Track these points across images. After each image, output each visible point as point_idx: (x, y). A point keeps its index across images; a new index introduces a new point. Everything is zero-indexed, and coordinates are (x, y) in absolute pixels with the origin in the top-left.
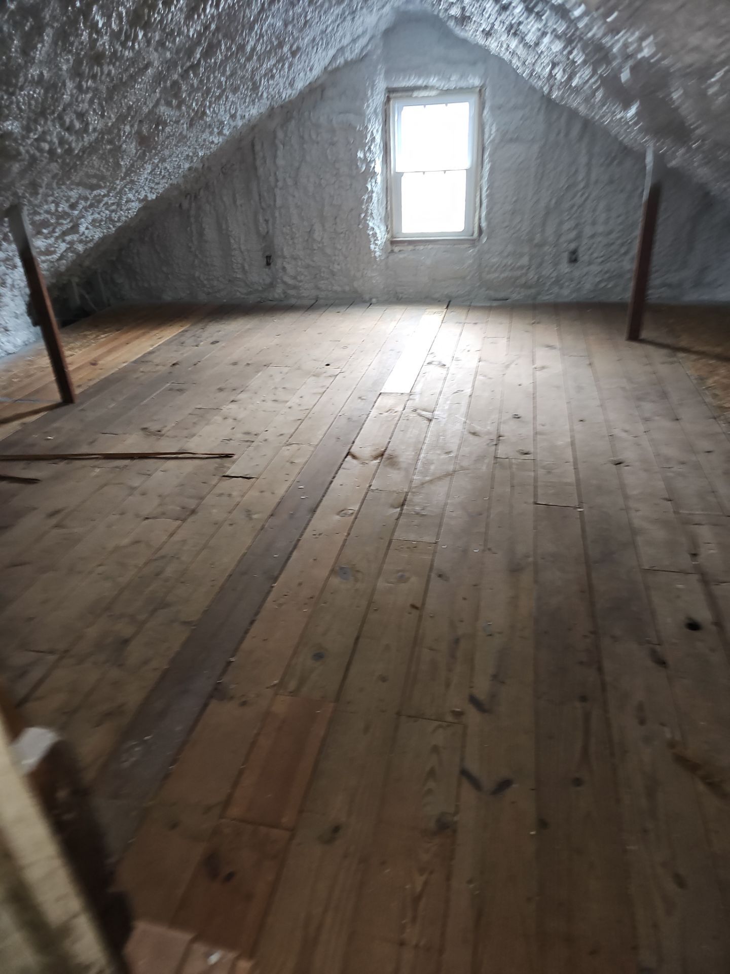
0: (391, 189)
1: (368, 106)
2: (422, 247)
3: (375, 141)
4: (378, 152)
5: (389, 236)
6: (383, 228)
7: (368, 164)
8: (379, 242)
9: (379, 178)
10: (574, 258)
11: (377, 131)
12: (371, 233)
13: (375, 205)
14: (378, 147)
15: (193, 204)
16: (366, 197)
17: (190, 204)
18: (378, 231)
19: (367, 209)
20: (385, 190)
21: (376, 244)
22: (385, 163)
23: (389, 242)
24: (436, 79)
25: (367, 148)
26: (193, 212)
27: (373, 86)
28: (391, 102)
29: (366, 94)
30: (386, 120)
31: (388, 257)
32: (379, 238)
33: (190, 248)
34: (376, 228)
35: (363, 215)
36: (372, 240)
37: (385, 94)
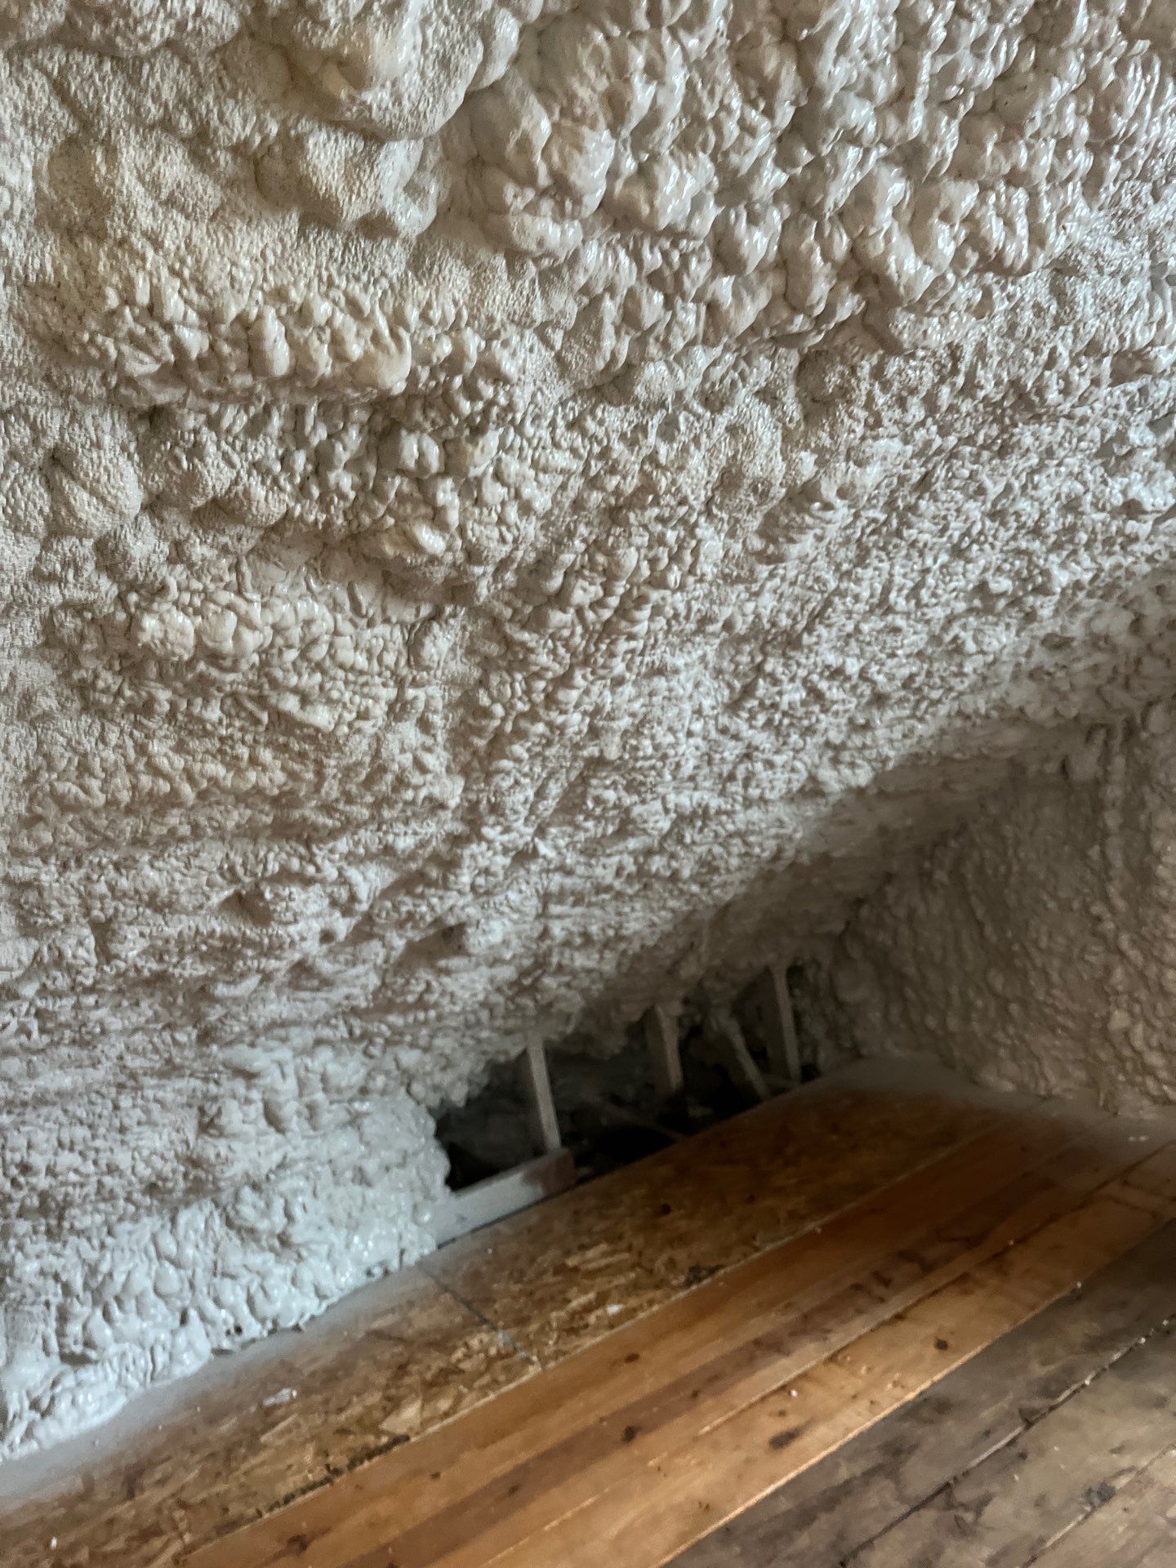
15: (1119, 762)
17: (1105, 758)
26: (1113, 792)
33: (1099, 919)
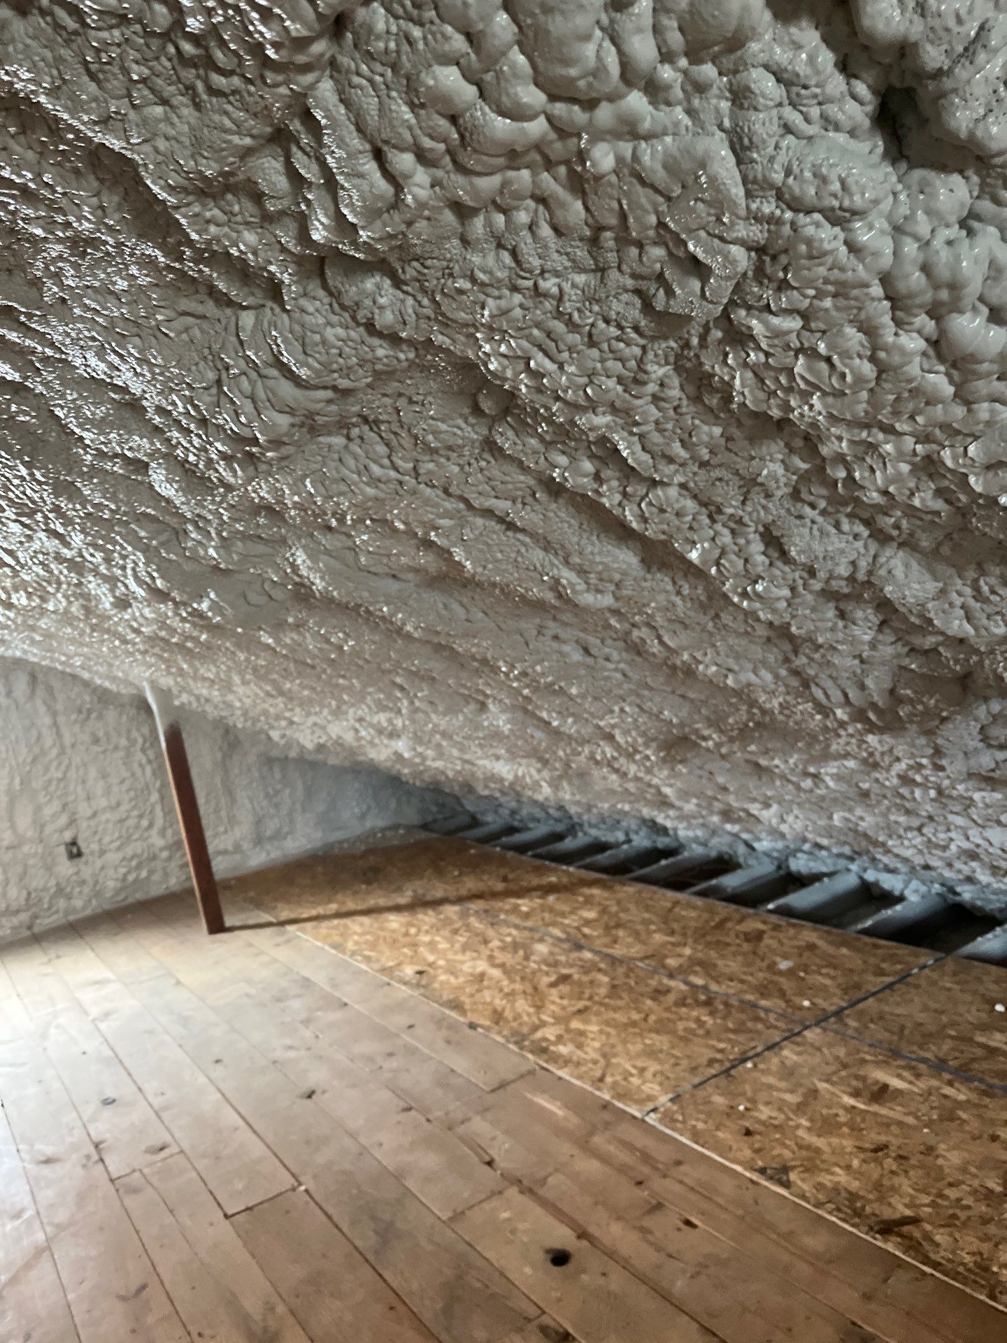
10: (75, 853)
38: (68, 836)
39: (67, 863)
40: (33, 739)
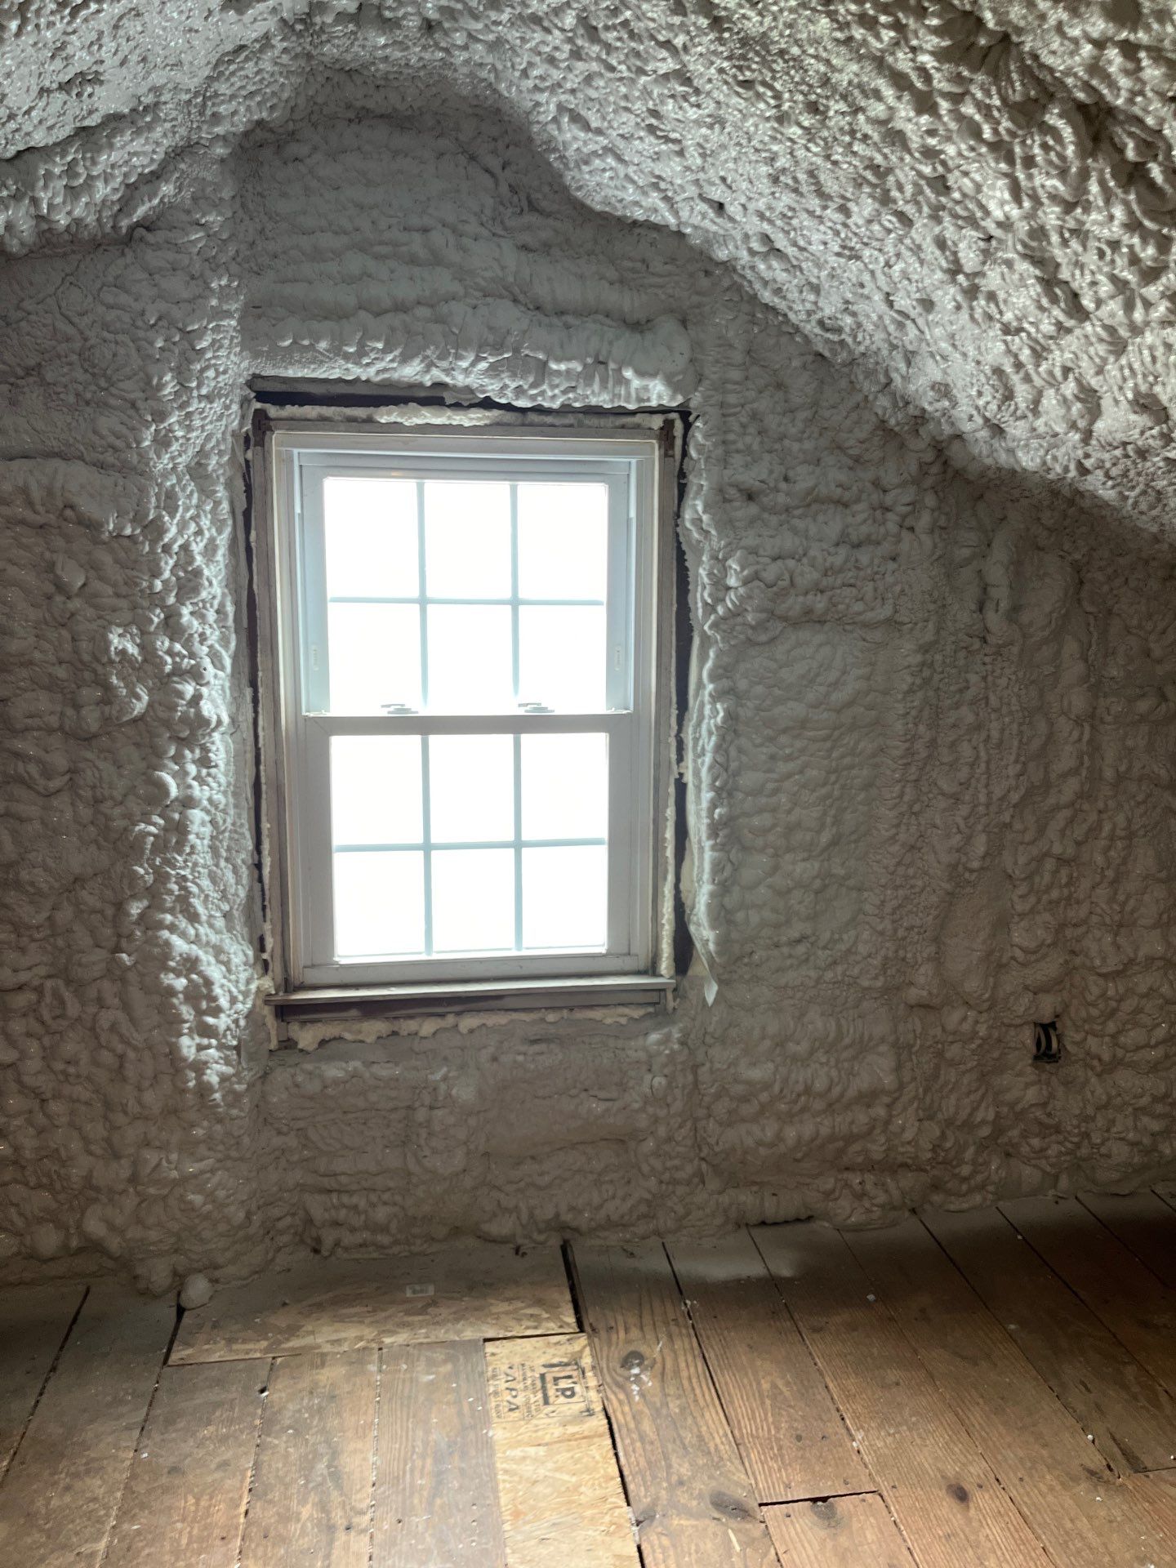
0: (279, 790)
1: (163, 442)
2: (428, 1027)
3: (196, 590)
4: (213, 636)
5: (267, 984)
6: (239, 952)
7: (164, 684)
8: (222, 1022)
9: (220, 747)
11: (210, 550)
12: (180, 983)
13: (204, 858)
14: (211, 616)
16: (152, 827)
18: (215, 972)
19: (161, 878)
20: (249, 792)
21: (207, 1031)
22: (245, 680)
23: (267, 1012)
24: (483, 365)
25: (157, 617)
27: (186, 358)
28: (276, 439)
29: (151, 390)
30: (247, 514)
31: (265, 1076)
32: (224, 1002)
34: (207, 960)
35: (135, 909)
36: (187, 1012)
37: (244, 402)
38: (1047, 1007)
39: (1030, 1074)
40: (1036, 744)
